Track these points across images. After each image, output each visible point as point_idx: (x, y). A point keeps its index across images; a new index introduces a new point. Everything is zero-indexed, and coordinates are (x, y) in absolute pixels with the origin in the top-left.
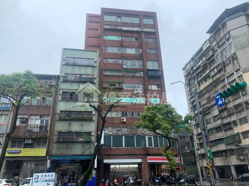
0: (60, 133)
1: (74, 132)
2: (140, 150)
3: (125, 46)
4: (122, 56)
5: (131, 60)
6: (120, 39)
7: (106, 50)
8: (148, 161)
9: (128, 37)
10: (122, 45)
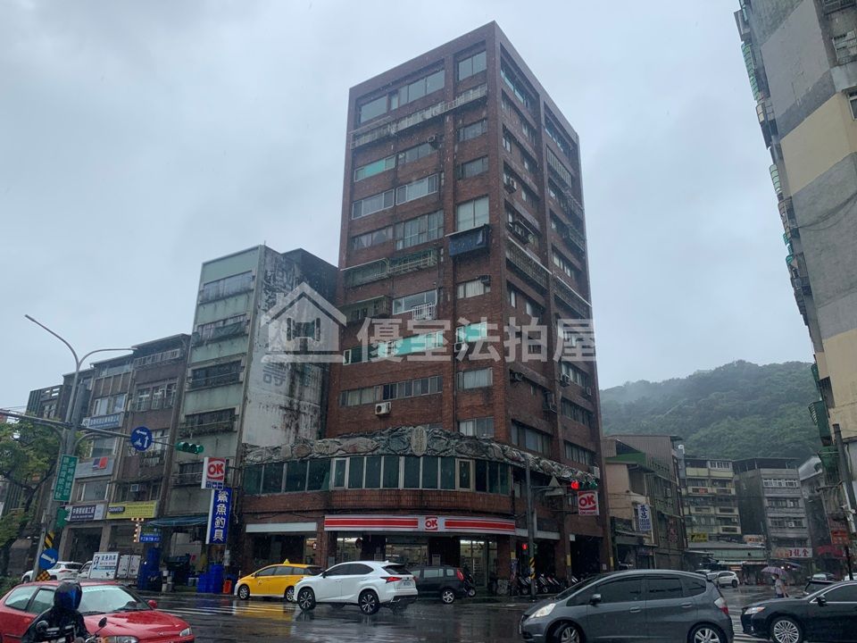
3: (404, 180)
4: (393, 216)
5: (416, 218)
6: (391, 164)
7: (357, 212)
8: (326, 529)
9: (413, 147)
10: (395, 182)
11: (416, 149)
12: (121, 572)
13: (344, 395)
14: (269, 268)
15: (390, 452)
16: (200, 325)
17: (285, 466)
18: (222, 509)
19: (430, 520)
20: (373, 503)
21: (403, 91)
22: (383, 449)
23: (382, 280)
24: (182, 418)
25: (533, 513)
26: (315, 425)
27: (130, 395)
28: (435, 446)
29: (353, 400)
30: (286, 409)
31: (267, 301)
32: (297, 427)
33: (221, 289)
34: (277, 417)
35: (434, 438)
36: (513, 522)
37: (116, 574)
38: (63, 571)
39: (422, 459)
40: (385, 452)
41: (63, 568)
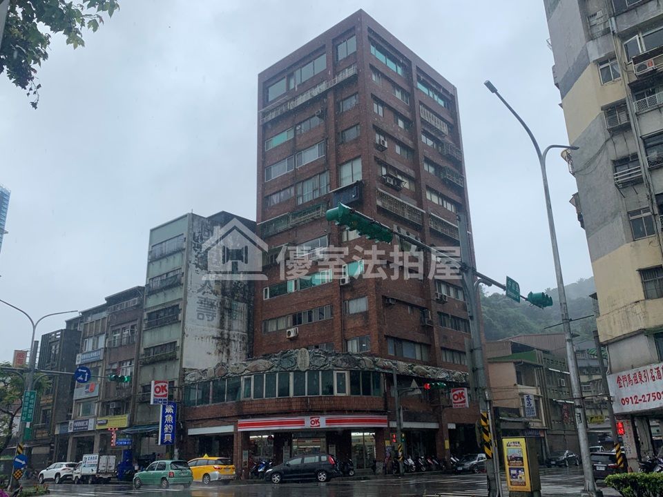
3: (301, 147)
4: (294, 178)
5: (311, 178)
6: (291, 136)
7: (269, 176)
8: (239, 430)
9: (306, 120)
10: (294, 149)
11: (308, 121)
12: (101, 468)
13: (265, 323)
14: (196, 231)
15: (282, 370)
16: (151, 279)
17: (211, 383)
18: (169, 418)
19: (314, 419)
20: (271, 409)
21: (297, 73)
22: (277, 367)
23: (287, 230)
24: (142, 351)
25: (399, 410)
26: (244, 349)
27: (107, 335)
28: (316, 363)
29: (272, 327)
30: (218, 338)
31: (196, 256)
32: (228, 352)
33: (164, 249)
34: (211, 346)
35: (315, 356)
36: (385, 417)
37: (98, 470)
38: (64, 469)
39: (306, 373)
40: (278, 369)
41: (64, 467)
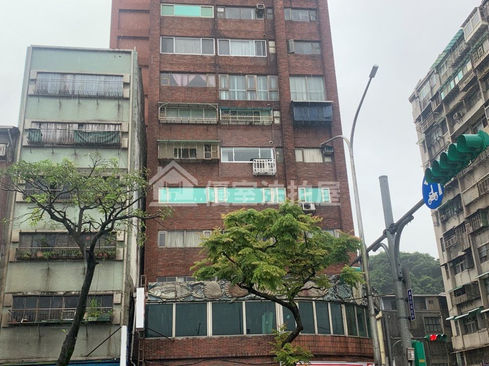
0: (19, 298)
1: (62, 293)
2: (259, 344)
3: (226, 33)
4: (215, 65)
5: (244, 75)
7: (166, 47)
9: (236, 7)
10: (215, 32)
11: (238, 9)
13: (162, 235)
24: (14, 235)
29: (173, 241)
33: (69, 85)
39: (355, 308)
